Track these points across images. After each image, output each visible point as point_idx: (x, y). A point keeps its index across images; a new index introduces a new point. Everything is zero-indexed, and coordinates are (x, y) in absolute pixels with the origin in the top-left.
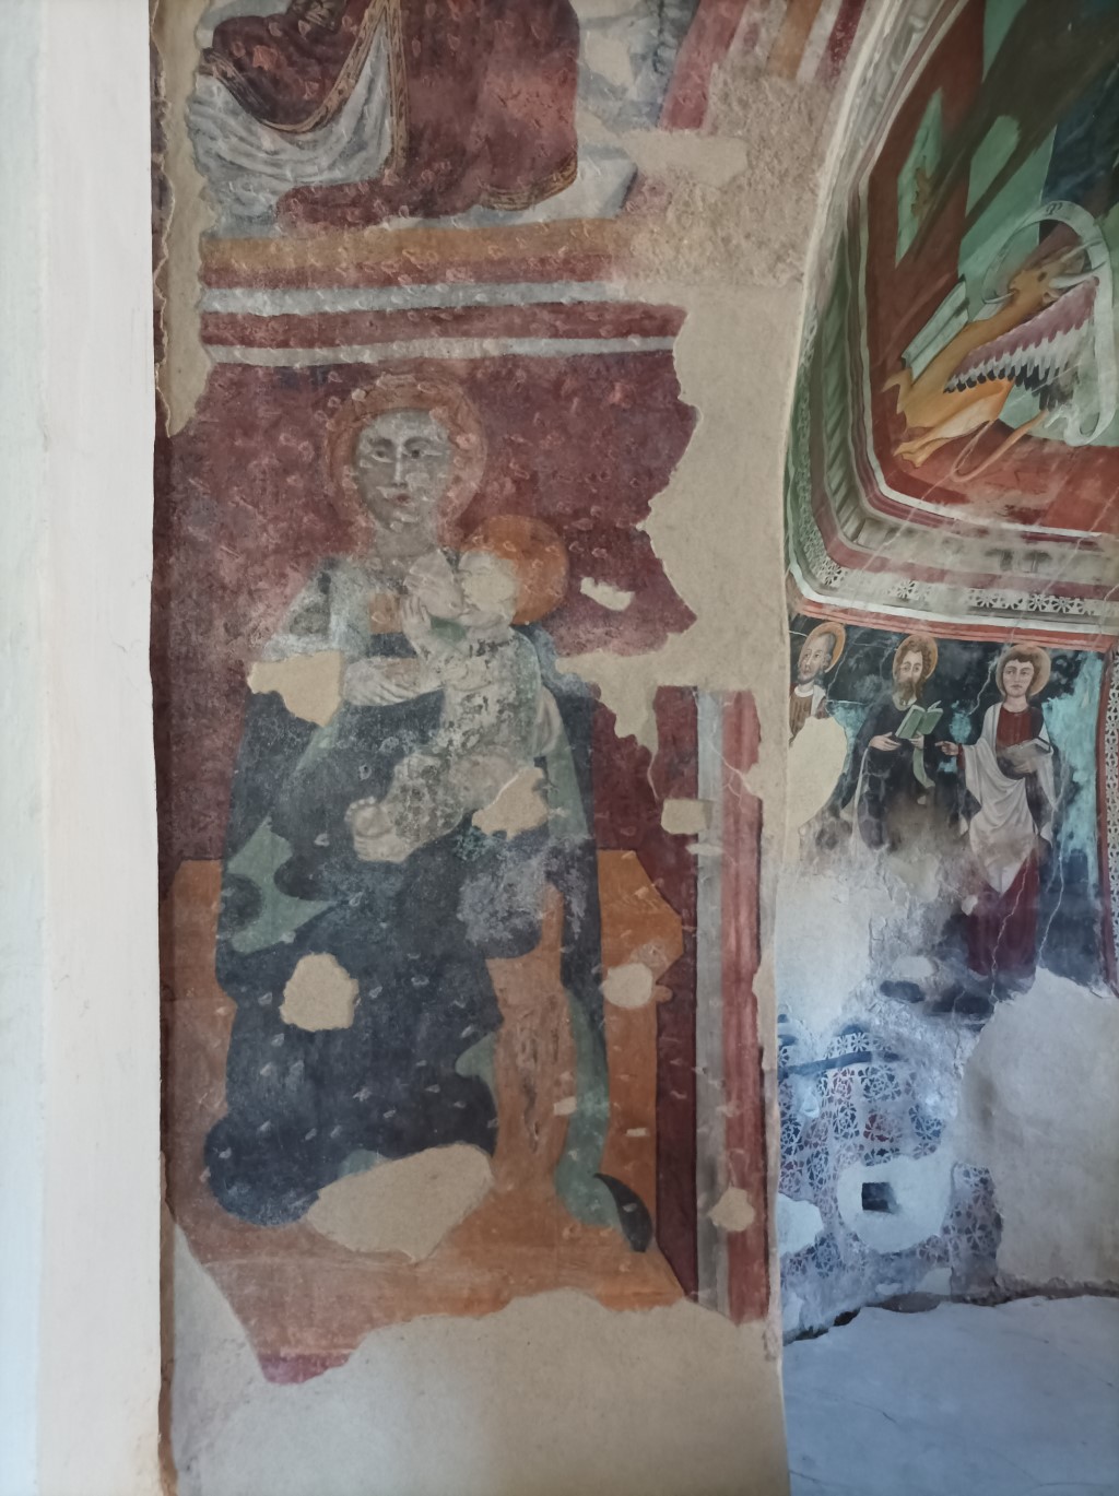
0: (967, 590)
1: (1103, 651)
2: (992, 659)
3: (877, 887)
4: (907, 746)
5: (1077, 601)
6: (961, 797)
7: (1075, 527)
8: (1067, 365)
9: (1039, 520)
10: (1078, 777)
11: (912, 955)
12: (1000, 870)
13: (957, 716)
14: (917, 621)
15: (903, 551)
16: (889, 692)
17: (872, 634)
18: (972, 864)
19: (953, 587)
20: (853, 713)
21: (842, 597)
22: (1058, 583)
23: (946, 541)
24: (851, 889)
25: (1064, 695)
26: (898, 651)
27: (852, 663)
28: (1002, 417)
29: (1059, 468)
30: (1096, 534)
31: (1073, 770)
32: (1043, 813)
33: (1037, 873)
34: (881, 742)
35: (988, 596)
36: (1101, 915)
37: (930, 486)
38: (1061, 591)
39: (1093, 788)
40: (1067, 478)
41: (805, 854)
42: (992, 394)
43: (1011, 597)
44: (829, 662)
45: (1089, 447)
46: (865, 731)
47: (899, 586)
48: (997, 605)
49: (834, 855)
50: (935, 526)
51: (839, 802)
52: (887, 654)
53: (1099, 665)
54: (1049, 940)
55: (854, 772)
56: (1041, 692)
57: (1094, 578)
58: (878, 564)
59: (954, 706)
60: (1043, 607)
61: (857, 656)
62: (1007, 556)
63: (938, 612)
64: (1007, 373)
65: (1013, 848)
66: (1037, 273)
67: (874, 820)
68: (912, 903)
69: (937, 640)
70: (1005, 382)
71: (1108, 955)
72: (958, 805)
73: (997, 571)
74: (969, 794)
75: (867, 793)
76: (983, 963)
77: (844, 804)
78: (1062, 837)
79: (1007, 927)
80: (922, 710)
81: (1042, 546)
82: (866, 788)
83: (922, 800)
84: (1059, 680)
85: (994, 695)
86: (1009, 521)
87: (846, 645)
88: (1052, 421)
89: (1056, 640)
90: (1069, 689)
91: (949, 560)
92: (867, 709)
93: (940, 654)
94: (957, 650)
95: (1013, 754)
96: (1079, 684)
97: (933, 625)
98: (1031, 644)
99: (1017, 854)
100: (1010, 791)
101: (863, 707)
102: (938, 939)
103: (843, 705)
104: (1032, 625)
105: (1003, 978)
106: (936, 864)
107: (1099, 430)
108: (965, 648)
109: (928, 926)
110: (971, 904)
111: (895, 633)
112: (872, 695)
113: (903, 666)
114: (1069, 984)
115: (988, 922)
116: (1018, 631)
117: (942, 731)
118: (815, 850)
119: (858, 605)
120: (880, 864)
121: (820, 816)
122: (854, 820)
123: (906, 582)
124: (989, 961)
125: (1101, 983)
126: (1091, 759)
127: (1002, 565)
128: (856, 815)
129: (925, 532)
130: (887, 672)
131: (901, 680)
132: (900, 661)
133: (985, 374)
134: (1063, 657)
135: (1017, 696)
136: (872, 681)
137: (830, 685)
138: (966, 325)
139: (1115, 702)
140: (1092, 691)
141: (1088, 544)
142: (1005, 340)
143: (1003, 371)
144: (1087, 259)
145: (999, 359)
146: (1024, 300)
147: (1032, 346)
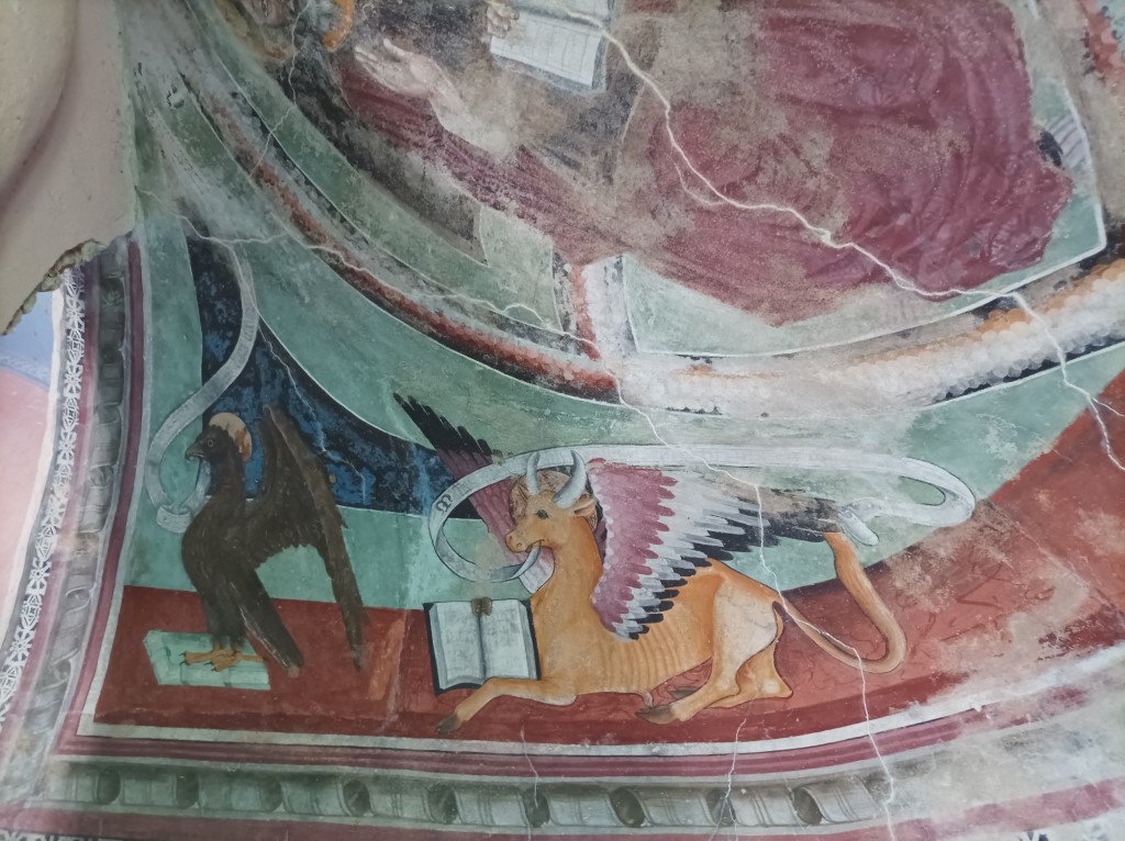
28: (782, 586)
37: (855, 699)
138: (526, 603)
142: (616, 561)
143: (677, 570)
144: (553, 469)
145: (648, 571)
146: (561, 535)
147: (661, 534)
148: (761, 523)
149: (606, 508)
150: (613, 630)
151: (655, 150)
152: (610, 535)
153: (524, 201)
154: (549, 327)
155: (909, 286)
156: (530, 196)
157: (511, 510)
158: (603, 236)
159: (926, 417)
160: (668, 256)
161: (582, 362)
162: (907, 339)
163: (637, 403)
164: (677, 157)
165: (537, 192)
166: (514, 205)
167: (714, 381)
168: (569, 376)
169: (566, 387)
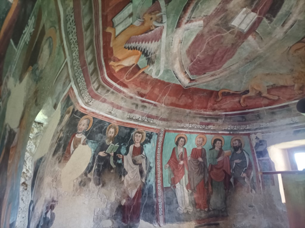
0: (127, 113)
1: (157, 133)
2: (132, 132)
3: (97, 198)
4: (109, 155)
5: (152, 119)
6: (123, 170)
7: (153, 100)
8: (154, 53)
9: (145, 97)
10: (151, 165)
11: (106, 220)
12: (132, 191)
13: (123, 147)
14: (113, 120)
15: (111, 98)
16: (105, 139)
17: (101, 121)
18: (125, 190)
19: (123, 111)
20: (94, 144)
21: (92, 108)
22: (148, 114)
23: (122, 98)
24: (89, 199)
25: (148, 143)
26: (108, 128)
27: (94, 129)
28: (138, 63)
29: (150, 83)
30: (157, 103)
31: (150, 163)
32: (143, 175)
33: (141, 192)
34: (102, 154)
35: (132, 115)
36: (156, 203)
37: (119, 80)
38: (149, 116)
39: (154, 168)
40: (152, 87)
41: (75, 189)
42: (136, 55)
43: (137, 116)
44: (88, 128)
45: (157, 79)
46: (97, 150)
47: (109, 108)
48: (134, 118)
49: (85, 188)
50: (119, 93)
51: (88, 172)
52: (105, 128)
53: (156, 136)
54: (143, 211)
55: (93, 162)
56: (143, 142)
57: (156, 114)
58: (103, 100)
59: (122, 144)
60: (145, 120)
61: (96, 127)
62: (137, 105)
63: (119, 118)
64: (140, 49)
65: (135, 185)
66: (150, 17)
67: (98, 177)
68: (107, 203)
69: (119, 126)
70: (139, 52)
71: (158, 214)
72: (122, 173)
73: (134, 109)
74: (125, 169)
75: (97, 169)
76: (126, 220)
77: (89, 172)
78: (147, 181)
79: (133, 208)
80: (114, 145)
81: (145, 104)
82: (96, 167)
83: (112, 171)
84: (147, 139)
85: (132, 142)
86: (138, 96)
87: (93, 123)
88: (149, 69)
89: (147, 129)
90: (150, 142)
91: (122, 104)
92: (98, 144)
93: (119, 130)
94: (123, 129)
95: (136, 158)
96: (152, 141)
97: (118, 121)
98: (141, 129)
99: (136, 186)
100: (135, 168)
101: (97, 143)
102: (114, 214)
103: (91, 142)
104: (142, 124)
105: (131, 224)
106: (115, 190)
107: (160, 75)
108: (125, 129)
109: (111, 209)
110: (124, 202)
111: (107, 122)
112: (100, 140)
113: (109, 132)
114: (148, 224)
115: (128, 207)
116: (139, 126)
117: (118, 151)
118: (78, 187)
119: (97, 112)
120: (99, 191)
121: (81, 176)
122: (92, 177)
123: (111, 108)
124: (128, 219)
125: (156, 223)
126: (154, 160)
127: (136, 108)
128: (93, 176)
129: (117, 94)
130: (104, 133)
131: (108, 136)
132: (108, 130)
133: (135, 47)
134: (149, 133)
135: (138, 143)
136: (100, 135)
137: (87, 135)
138: (131, 24)
139: (160, 146)
140: (155, 143)
141: (155, 105)
142: (141, 37)
143: (139, 48)
144: (162, 18)
145: (139, 43)
146: (146, 25)
147: (147, 43)
148: (150, 56)
149: (153, 32)
150: (126, 44)
151: (217, 32)
152: (147, 34)
153: (218, 9)
154: (194, 14)
155: (190, 65)
156: (219, 10)
157: (153, 12)
158: (207, 24)
159: (170, 70)
160: (200, 34)
161: (185, 21)
162: (182, 66)
163: (175, 32)
164: (215, 36)
165: (219, 12)
166: (218, 7)
167: (177, 44)
168: (183, 19)
169: (180, 18)
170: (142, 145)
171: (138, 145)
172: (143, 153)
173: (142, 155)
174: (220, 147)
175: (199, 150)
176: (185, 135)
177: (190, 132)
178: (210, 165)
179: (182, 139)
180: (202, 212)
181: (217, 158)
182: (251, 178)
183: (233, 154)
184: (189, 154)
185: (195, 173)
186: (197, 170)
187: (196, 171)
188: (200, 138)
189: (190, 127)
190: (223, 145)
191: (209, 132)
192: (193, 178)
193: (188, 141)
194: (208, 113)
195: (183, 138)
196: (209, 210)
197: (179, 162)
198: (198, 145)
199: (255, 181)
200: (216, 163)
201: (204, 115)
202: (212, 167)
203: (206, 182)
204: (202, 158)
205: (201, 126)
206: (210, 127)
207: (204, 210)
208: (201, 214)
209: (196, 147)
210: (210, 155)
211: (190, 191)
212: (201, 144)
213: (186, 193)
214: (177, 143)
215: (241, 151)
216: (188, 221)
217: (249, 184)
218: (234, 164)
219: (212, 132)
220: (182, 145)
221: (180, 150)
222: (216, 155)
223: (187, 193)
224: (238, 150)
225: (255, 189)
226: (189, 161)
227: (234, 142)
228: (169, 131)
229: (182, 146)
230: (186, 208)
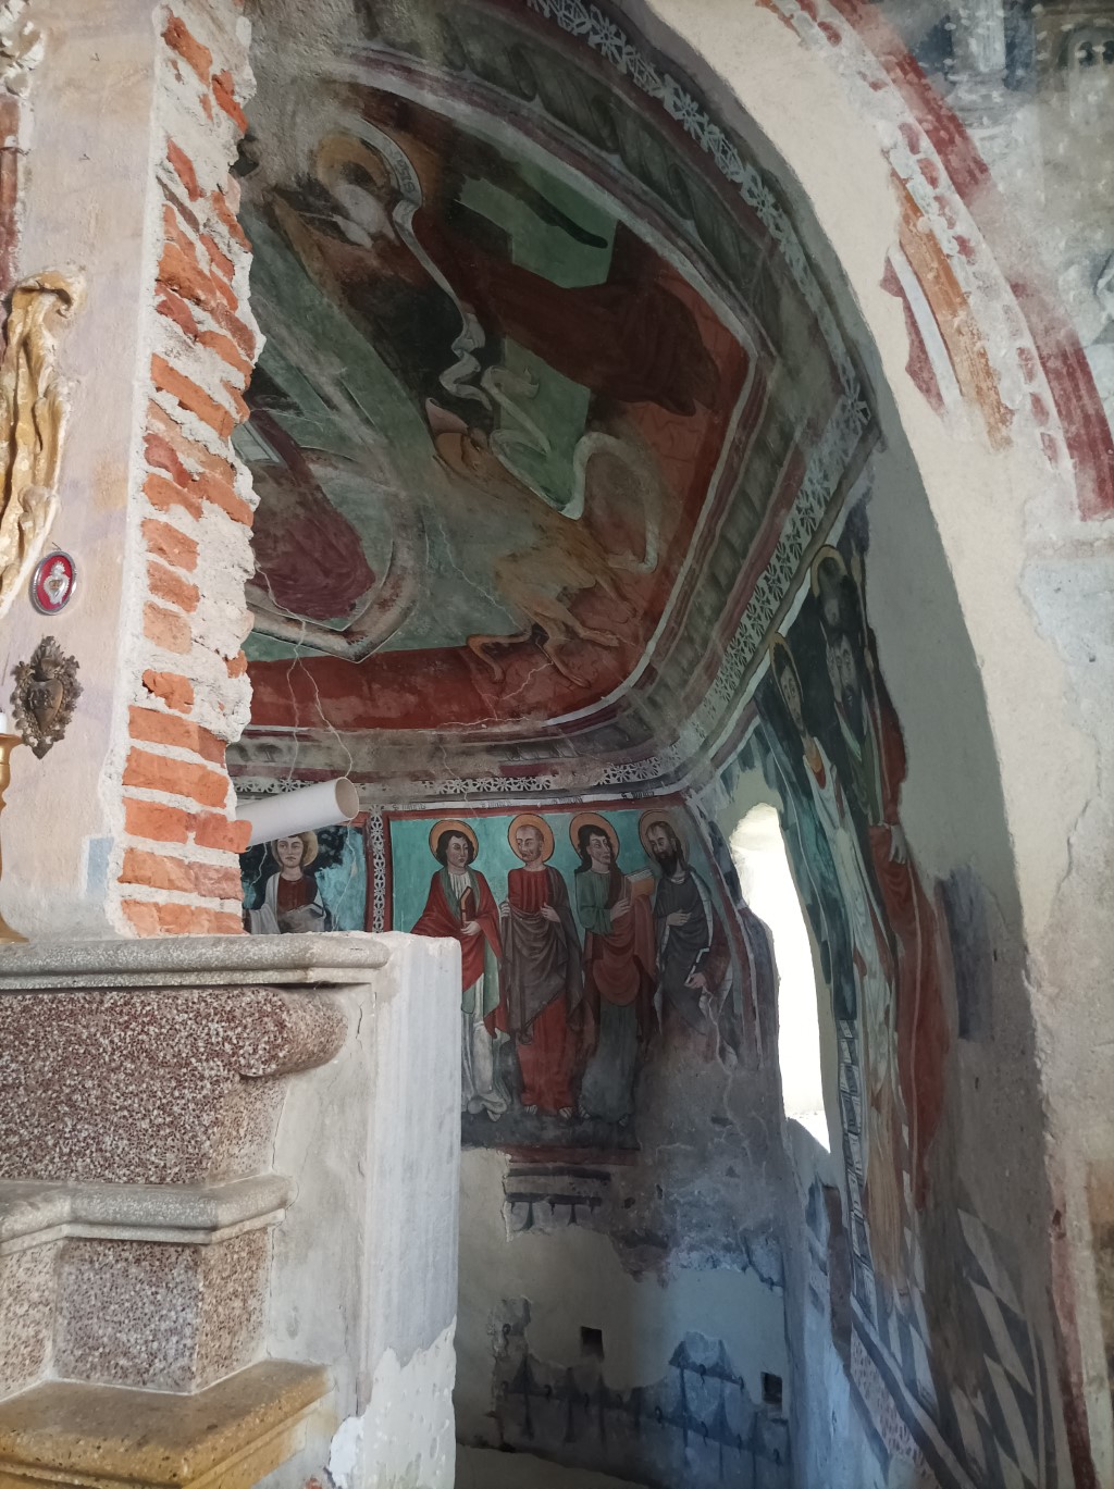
1: (359, 825)
22: (296, 769)
25: (334, 865)
30: (304, 729)
43: (263, 782)
48: (254, 789)
53: (359, 838)
56: (313, 863)
62: (240, 750)
73: (242, 763)
84: (327, 852)
90: (340, 862)
95: (292, 918)
96: (345, 855)
126: (362, 921)
134: (326, 832)
135: (292, 867)
139: (380, 871)
140: (358, 860)
141: (301, 737)
170: (309, 872)
171: (294, 874)
172: (318, 900)
173: (312, 906)
174: (609, 861)
175: (535, 874)
176: (464, 824)
177: (481, 811)
178: (590, 935)
179: (454, 840)
180: (544, 1118)
181: (609, 905)
182: (725, 994)
183: (661, 886)
184: (500, 894)
185: (533, 965)
186: (541, 956)
187: (535, 959)
188: (524, 827)
189: (473, 789)
190: (616, 851)
191: (549, 802)
192: (522, 989)
193: (482, 844)
194: (504, 729)
195: (458, 834)
196: (576, 1118)
197: (462, 926)
198: (524, 855)
199: (739, 1009)
200: (609, 927)
201: (495, 737)
202: (596, 940)
203: (574, 1006)
204: (556, 907)
205: (512, 780)
206: (542, 779)
207: (555, 1112)
208: (543, 1129)
209: (521, 864)
210: (583, 898)
211: (507, 1038)
212: (539, 854)
213: (482, 1041)
214: (442, 856)
215: (683, 874)
216: (482, 1145)
217: (716, 1023)
218: (667, 932)
219: (559, 802)
220: (462, 861)
221: (461, 882)
222: (601, 891)
223: (488, 1045)
224: (674, 871)
225: (736, 1046)
226: (505, 920)
227: (652, 837)
228: (398, 815)
229: (462, 865)
230: (477, 1098)
